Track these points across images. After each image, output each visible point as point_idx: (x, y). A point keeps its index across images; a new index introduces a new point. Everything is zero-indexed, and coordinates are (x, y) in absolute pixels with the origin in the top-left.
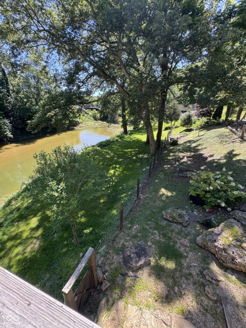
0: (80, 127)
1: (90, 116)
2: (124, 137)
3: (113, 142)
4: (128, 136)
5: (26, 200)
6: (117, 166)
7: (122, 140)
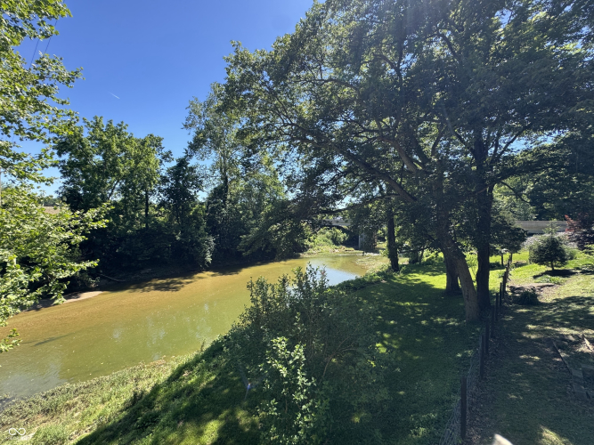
0: (309, 254)
1: (328, 237)
2: (392, 277)
3: (370, 283)
4: (402, 275)
5: (206, 374)
6: (386, 335)
7: (389, 281)
